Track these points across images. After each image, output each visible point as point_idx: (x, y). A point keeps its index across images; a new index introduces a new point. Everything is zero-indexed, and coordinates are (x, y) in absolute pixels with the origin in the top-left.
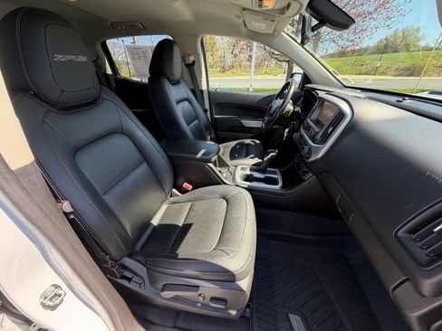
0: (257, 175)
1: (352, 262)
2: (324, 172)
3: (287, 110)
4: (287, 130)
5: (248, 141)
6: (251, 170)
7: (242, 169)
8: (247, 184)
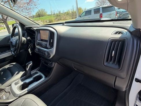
0: (28, 81)
1: (82, 84)
2: (59, 59)
3: (23, 40)
4: (29, 50)
5: (7, 66)
6: (22, 80)
7: (16, 84)
8: (26, 90)
